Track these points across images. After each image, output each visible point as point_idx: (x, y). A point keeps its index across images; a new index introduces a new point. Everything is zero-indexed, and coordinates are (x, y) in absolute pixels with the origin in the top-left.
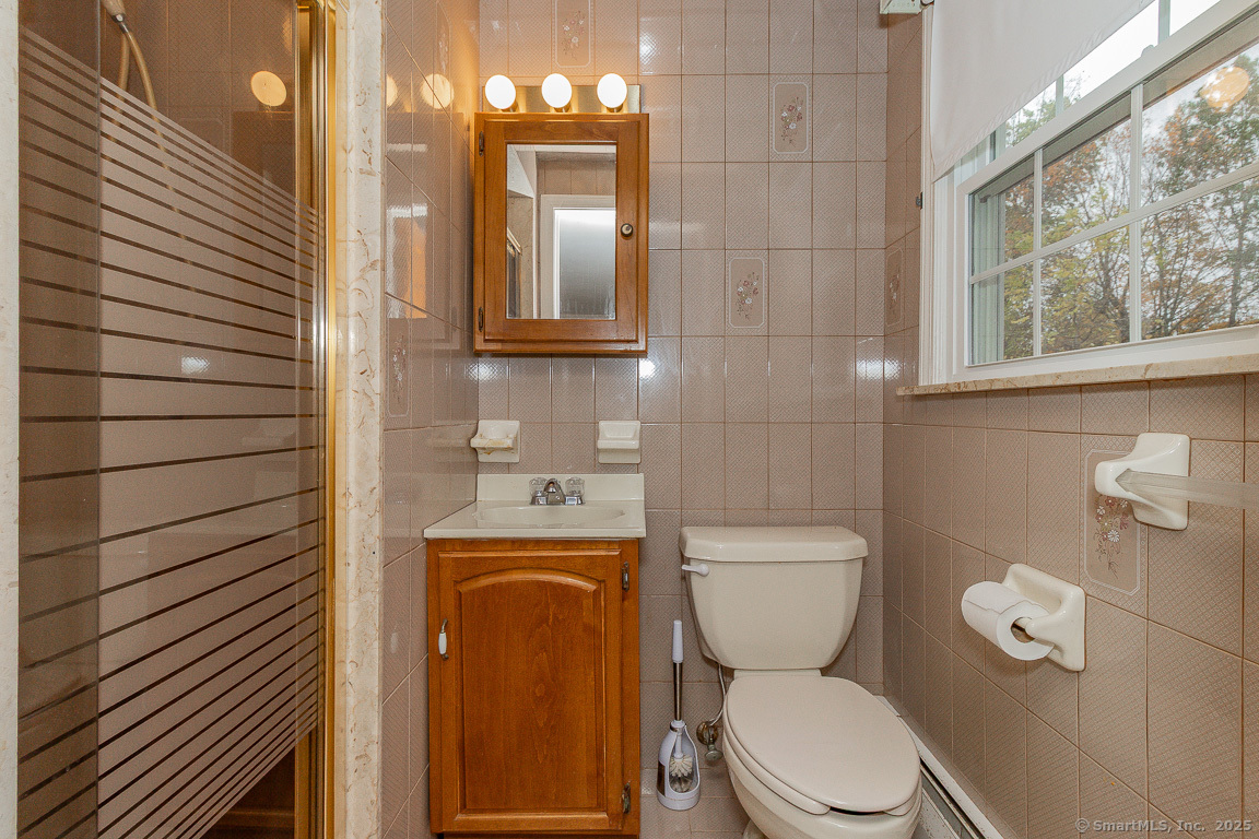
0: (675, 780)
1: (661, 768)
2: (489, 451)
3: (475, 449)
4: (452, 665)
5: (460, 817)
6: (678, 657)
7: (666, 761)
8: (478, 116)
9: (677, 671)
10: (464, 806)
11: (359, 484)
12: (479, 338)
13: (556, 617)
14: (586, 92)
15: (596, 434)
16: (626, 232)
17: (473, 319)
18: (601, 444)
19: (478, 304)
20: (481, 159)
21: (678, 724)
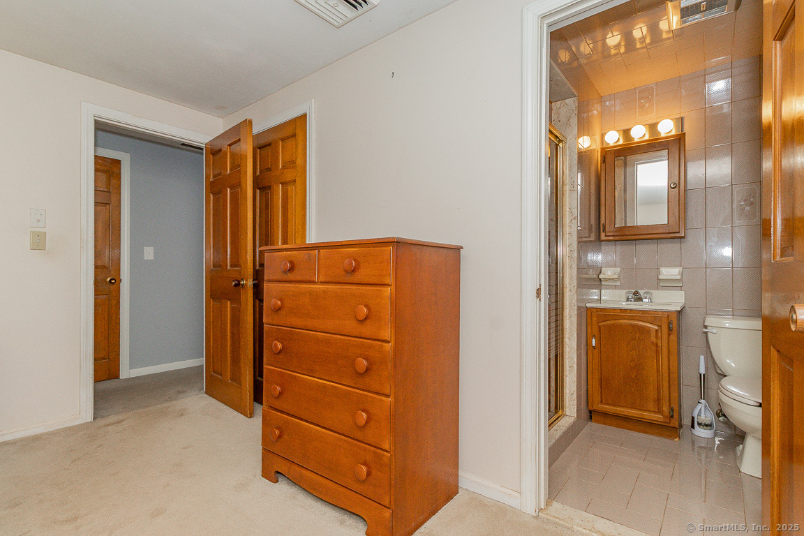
0: (699, 424)
1: (693, 418)
2: (606, 280)
3: (600, 279)
4: (596, 350)
5: (600, 406)
6: (702, 371)
7: (695, 415)
8: (603, 149)
9: (703, 379)
10: (602, 402)
11: (570, 284)
12: (603, 235)
13: (639, 338)
14: (653, 127)
15: (659, 273)
16: (673, 186)
17: (599, 227)
18: (660, 277)
19: (602, 221)
20: (603, 165)
21: (702, 401)
